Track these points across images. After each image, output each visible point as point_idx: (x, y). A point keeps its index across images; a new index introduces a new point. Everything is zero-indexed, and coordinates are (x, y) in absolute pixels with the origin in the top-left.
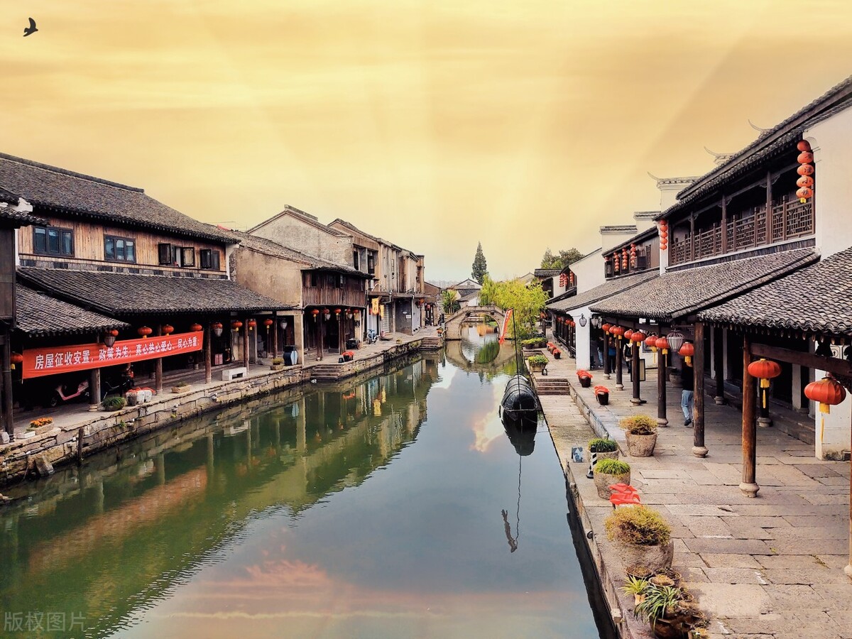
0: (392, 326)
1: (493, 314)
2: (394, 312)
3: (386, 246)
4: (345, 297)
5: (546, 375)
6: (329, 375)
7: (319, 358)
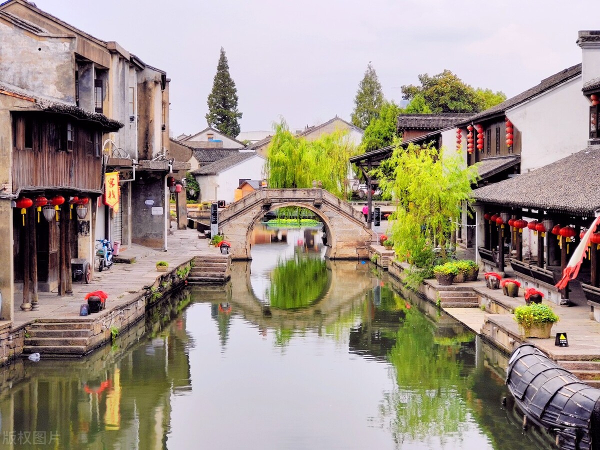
0: (126, 231)
1: (318, 206)
2: (130, 200)
3: (122, 59)
4: (73, 171)
5: (566, 345)
6: (66, 343)
7: (28, 305)
